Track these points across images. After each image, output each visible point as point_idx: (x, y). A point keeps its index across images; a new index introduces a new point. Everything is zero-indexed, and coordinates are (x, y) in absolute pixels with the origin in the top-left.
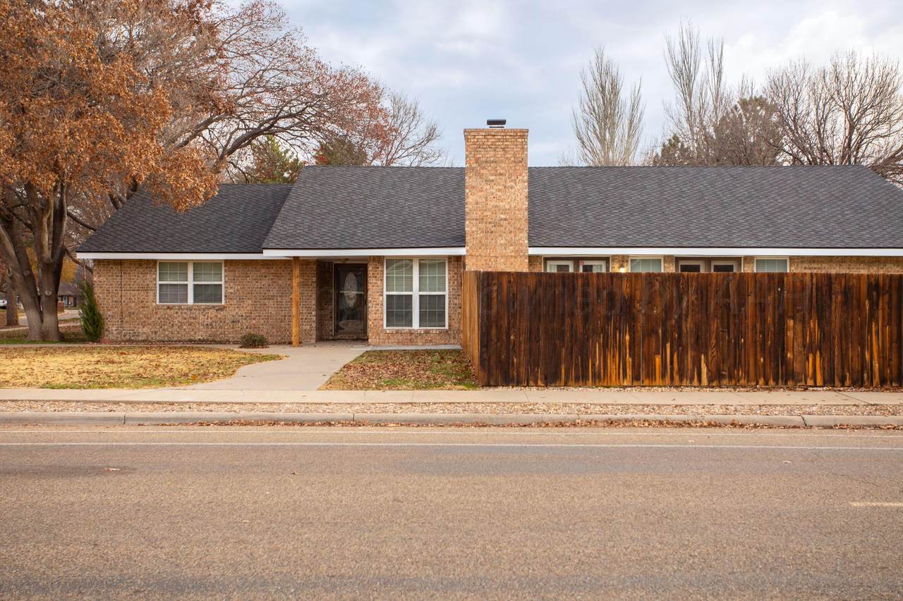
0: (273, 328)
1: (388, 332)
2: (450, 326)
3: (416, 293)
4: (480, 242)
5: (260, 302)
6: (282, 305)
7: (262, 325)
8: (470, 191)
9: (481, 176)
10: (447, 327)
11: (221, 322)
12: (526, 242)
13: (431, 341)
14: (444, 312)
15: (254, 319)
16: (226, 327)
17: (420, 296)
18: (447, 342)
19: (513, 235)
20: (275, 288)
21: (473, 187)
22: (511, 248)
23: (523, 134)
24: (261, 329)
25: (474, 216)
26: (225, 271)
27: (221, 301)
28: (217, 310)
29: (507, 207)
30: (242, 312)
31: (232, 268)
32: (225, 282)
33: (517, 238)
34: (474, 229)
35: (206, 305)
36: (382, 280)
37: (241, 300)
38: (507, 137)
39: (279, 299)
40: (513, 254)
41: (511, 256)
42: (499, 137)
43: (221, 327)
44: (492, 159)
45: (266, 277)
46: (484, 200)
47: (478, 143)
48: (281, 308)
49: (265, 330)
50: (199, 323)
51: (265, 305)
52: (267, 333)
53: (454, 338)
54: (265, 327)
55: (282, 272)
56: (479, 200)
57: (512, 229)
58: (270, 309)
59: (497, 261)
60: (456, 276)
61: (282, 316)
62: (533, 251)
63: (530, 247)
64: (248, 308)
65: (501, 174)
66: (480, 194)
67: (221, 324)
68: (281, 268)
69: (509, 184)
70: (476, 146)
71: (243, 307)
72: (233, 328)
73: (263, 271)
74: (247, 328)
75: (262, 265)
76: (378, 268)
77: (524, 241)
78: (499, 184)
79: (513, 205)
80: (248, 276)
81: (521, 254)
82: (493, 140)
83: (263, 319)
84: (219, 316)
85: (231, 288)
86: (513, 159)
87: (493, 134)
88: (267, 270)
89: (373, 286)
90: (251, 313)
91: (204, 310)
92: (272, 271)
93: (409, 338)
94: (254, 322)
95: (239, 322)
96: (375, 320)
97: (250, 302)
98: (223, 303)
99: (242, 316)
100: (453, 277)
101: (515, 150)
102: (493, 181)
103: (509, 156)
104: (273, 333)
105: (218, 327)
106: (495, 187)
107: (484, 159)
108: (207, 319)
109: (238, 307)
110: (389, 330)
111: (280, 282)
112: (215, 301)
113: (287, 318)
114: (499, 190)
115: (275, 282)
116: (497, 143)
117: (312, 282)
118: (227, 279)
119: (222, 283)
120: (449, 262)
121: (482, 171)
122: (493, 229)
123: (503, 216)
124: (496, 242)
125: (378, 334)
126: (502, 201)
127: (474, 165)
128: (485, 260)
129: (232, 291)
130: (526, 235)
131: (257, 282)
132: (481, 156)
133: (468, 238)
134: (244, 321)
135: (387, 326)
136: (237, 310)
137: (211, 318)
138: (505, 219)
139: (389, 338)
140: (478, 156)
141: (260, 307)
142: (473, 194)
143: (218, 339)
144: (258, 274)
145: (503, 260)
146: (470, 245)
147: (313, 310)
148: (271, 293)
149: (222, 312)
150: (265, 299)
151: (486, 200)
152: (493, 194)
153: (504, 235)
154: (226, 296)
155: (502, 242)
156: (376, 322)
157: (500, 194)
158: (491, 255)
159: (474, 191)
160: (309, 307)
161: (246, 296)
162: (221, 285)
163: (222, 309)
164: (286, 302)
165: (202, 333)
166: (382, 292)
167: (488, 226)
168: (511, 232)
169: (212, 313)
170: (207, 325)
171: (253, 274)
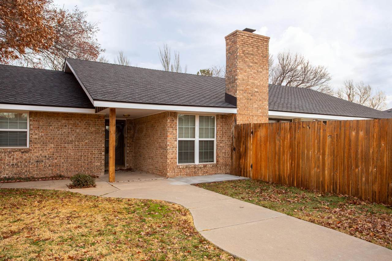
0: (71, 165)
1: (181, 167)
2: (217, 161)
3: (197, 140)
4: (245, 105)
5: (61, 145)
6: (80, 147)
7: (63, 163)
8: (240, 71)
9: (245, 62)
10: (215, 162)
11: (26, 162)
12: (268, 107)
13: (207, 172)
14: (213, 152)
15: (56, 159)
16: (31, 166)
17: (199, 141)
18: (216, 172)
19: (261, 102)
20: (73, 135)
21: (241, 69)
22: (260, 110)
23: (266, 40)
24: (62, 166)
25: (241, 88)
26: (30, 120)
27: (26, 145)
28: (22, 152)
29: (259, 84)
30: (46, 153)
31: (36, 119)
32: (30, 130)
33: (263, 105)
34: (241, 96)
35: (12, 149)
36: (176, 130)
37: (45, 144)
38: (259, 40)
39: (77, 143)
40: (261, 114)
41: (260, 116)
42: (255, 39)
43: (26, 166)
44: (251, 52)
45: (66, 126)
46: (247, 78)
47: (244, 41)
48: (78, 150)
49: (65, 167)
50: (4, 164)
51: (65, 148)
52: (66, 169)
53: (220, 169)
54: (65, 165)
55: (80, 123)
56: (244, 78)
57: (261, 98)
58: (69, 151)
59: (253, 118)
60: (221, 128)
61: (79, 156)
62: (271, 113)
63: (269, 110)
64: (51, 150)
65: (256, 63)
66: (245, 74)
67: (26, 164)
68: (78, 120)
69: (260, 70)
70: (243, 43)
71: (46, 150)
72: (37, 167)
73: (64, 121)
74: (50, 166)
75: (62, 117)
76: (174, 121)
77: (266, 106)
78: (254, 69)
79: (262, 83)
80: (51, 126)
81: (265, 115)
82: (252, 40)
83: (63, 159)
84: (25, 157)
85: (36, 134)
86: (261, 54)
87: (252, 36)
88: (67, 122)
89: (170, 134)
90: (53, 154)
91: (10, 152)
92: (71, 122)
93: (194, 170)
94: (56, 161)
95: (42, 161)
96: (172, 158)
97: (52, 145)
98: (28, 147)
99: (45, 157)
100: (220, 128)
101: (263, 49)
102: (251, 66)
103: (260, 52)
104: (72, 169)
105: (23, 166)
106: (253, 71)
107: (247, 52)
108: (13, 160)
109: (41, 150)
110: (181, 165)
111: (78, 131)
112: (20, 145)
113: (82, 157)
114: (255, 73)
115: (73, 130)
116: (254, 43)
117: (103, 131)
118: (32, 127)
119: (28, 130)
120: (217, 119)
121: (246, 59)
122: (251, 97)
123: (256, 90)
124: (253, 106)
125: (174, 169)
126: (256, 80)
127: (242, 55)
128: (247, 118)
129: (37, 137)
130: (267, 103)
131: (58, 130)
132: (245, 49)
133: (238, 102)
134: (47, 161)
135: (179, 162)
136: (41, 152)
137: (17, 159)
138: (257, 92)
139: (181, 172)
140: (244, 49)
141: (61, 150)
142: (241, 73)
143: (23, 176)
144: (60, 124)
145: (256, 118)
146: (239, 107)
147: (103, 152)
148: (70, 139)
149: (27, 154)
150: (65, 143)
151: (248, 79)
152: (251, 74)
153: (257, 102)
154: (30, 141)
155: (256, 106)
156: (172, 161)
157: (255, 75)
158: (250, 114)
159: (242, 71)
160: (100, 149)
161: (49, 141)
162: (26, 132)
163: (27, 151)
164: (82, 145)
165: (7, 172)
166: (176, 138)
167: (248, 95)
168: (260, 100)
169: (17, 155)
170: (13, 165)
171: (55, 124)
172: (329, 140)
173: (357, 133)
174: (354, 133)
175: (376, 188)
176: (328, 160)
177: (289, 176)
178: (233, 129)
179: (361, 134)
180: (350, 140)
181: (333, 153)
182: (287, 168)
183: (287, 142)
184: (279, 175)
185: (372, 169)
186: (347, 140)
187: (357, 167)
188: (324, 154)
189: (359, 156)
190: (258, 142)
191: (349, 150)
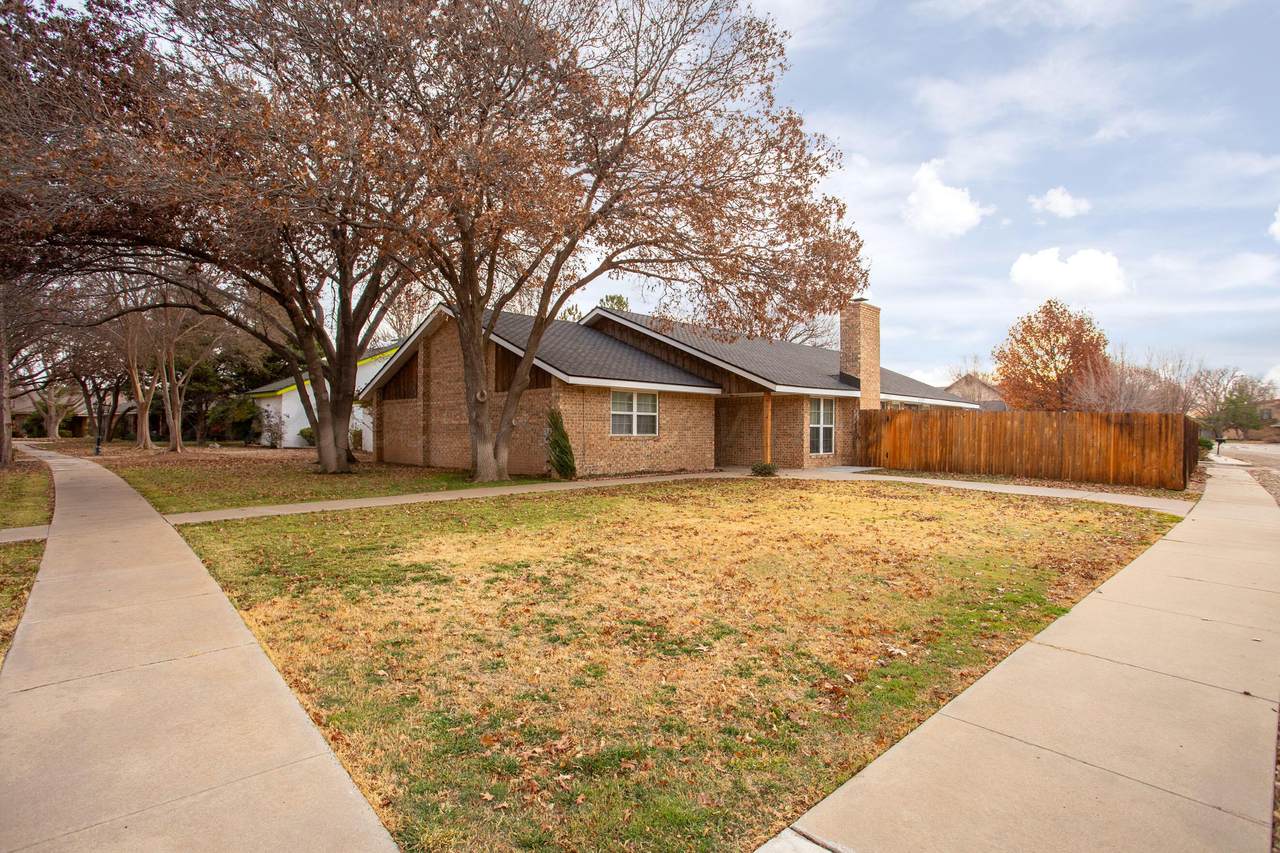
2: (836, 451)
9: (865, 339)
10: (834, 452)
14: (831, 441)
17: (823, 428)
18: (835, 464)
21: (863, 347)
22: (875, 394)
25: (863, 368)
26: (660, 402)
31: (664, 400)
33: (876, 387)
36: (809, 415)
37: (670, 430)
47: (864, 314)
53: (838, 461)
55: (696, 405)
57: (875, 380)
60: (841, 412)
63: (881, 393)
66: (865, 352)
68: (694, 401)
70: (864, 316)
71: (672, 438)
76: (808, 405)
77: (879, 388)
80: (675, 408)
89: (806, 420)
118: (660, 410)
120: (836, 402)
121: (865, 335)
127: (863, 330)
128: (867, 401)
132: (865, 323)
133: (861, 384)
144: (681, 406)
145: (872, 402)
146: (863, 389)
158: (868, 398)
162: (655, 417)
166: (809, 425)
167: (867, 376)
171: (678, 406)
172: (984, 428)
173: (1012, 422)
174: (1009, 423)
175: (1029, 467)
176: (984, 446)
177: (940, 463)
178: (857, 415)
179: (1016, 423)
180: (1005, 429)
181: (989, 440)
182: (936, 455)
183: (937, 430)
184: (926, 463)
185: (1025, 452)
186: (1003, 429)
187: (1012, 450)
188: (980, 441)
189: (1014, 441)
190: (897, 430)
191: (1005, 436)
